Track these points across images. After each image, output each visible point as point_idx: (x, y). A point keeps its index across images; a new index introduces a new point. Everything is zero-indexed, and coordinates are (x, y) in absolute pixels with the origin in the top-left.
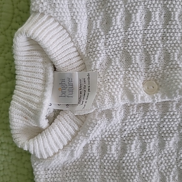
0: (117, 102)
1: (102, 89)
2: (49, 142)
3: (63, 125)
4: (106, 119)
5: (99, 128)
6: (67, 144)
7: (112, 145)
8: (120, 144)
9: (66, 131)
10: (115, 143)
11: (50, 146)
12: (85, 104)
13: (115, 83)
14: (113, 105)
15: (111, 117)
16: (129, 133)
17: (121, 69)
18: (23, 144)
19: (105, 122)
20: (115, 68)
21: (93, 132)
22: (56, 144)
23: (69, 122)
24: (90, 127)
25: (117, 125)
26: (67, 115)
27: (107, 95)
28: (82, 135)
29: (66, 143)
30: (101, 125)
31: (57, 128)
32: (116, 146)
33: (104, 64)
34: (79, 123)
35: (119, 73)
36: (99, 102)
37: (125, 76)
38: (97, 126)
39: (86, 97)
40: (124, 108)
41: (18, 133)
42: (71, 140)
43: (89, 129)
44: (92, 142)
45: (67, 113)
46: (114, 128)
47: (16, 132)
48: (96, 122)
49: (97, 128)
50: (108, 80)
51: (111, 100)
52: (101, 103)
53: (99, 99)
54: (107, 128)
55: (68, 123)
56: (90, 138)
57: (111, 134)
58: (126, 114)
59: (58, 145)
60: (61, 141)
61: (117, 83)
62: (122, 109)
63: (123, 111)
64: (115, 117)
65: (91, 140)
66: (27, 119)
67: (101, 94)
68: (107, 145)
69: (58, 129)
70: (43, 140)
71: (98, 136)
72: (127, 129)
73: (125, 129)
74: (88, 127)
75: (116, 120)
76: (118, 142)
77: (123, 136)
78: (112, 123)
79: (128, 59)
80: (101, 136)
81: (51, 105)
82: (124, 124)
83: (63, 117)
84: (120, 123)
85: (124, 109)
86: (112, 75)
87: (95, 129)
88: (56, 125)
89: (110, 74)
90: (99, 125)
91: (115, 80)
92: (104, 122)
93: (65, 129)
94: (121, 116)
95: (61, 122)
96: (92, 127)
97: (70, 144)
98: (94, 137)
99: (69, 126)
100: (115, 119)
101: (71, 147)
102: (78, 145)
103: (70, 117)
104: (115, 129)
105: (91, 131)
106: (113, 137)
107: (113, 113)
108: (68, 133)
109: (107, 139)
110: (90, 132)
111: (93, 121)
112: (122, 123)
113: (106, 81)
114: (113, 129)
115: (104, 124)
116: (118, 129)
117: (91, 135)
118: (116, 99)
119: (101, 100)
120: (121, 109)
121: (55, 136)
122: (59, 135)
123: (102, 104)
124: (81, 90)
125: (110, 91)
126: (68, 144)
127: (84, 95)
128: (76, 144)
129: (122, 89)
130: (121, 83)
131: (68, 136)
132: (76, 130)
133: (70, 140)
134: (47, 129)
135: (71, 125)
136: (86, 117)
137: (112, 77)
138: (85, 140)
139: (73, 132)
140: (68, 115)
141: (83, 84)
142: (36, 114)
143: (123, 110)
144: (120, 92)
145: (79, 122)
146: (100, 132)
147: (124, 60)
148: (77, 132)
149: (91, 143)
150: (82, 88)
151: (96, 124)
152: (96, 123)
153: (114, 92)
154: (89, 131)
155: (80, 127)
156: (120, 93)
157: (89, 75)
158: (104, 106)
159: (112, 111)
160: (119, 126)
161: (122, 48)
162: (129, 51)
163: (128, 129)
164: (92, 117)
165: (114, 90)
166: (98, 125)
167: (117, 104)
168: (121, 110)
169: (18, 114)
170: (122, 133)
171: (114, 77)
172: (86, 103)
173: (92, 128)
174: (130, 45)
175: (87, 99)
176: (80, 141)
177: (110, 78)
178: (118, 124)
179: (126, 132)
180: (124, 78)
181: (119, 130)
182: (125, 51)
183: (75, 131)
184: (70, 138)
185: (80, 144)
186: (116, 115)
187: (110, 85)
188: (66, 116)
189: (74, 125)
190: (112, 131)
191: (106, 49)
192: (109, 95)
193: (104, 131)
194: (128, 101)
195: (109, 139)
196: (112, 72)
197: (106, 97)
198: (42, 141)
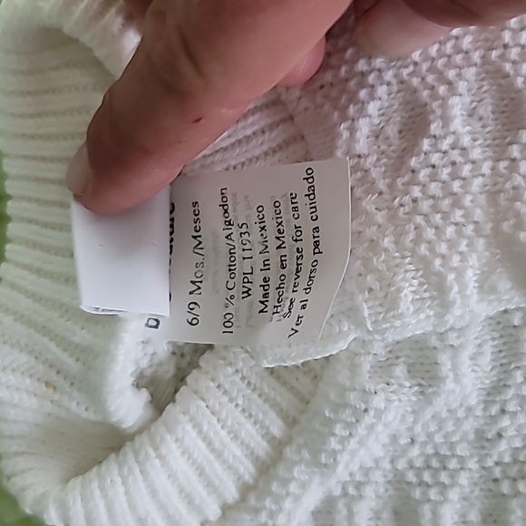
0: (459, 301)
1: (387, 242)
2: (154, 493)
3: (213, 413)
4: (407, 384)
5: (380, 428)
6: (237, 496)
7: (442, 503)
8: (477, 498)
9: (228, 440)
10: (454, 495)
11: (162, 507)
12: (302, 313)
13: (446, 216)
14: (440, 316)
15: (432, 378)
16: (517, 449)
17: (476, 154)
18: (41, 500)
19: (404, 398)
20: (445, 145)
21: (353, 443)
22: (190, 500)
23: (240, 403)
24: (338, 426)
25: (461, 414)
26: (230, 370)
27: (411, 267)
28: (301, 461)
29: (232, 494)
30: (390, 416)
31: (189, 427)
32: (458, 506)
33: (392, 131)
34: (284, 407)
35: (466, 170)
36: (370, 304)
37: (495, 185)
38: (369, 419)
39: (303, 281)
40: (496, 335)
41: (23, 453)
42: (256, 481)
43: (333, 434)
44: (351, 491)
45: (232, 360)
46: (450, 427)
47: (14, 449)
48: (366, 402)
49: (371, 427)
50: (415, 201)
51: (427, 295)
52: (381, 305)
53: (370, 290)
54: (418, 429)
55: (237, 405)
56: (342, 472)
57: (437, 454)
58: (504, 361)
59: (197, 502)
60: (209, 485)
61: (458, 215)
62: (486, 341)
63: (488, 350)
64: (451, 375)
65: (348, 479)
66: (55, 388)
67: (382, 267)
68: (419, 502)
69: (193, 434)
70: (124, 483)
71: (377, 461)
72: (511, 432)
73: (502, 429)
74: (329, 423)
75: (458, 390)
76: (468, 490)
77: (490, 463)
78: (439, 405)
79: (506, 105)
80: (392, 462)
81: (156, 327)
82: (494, 410)
83: (213, 380)
84: (478, 403)
85: (493, 339)
86: (433, 178)
87: (361, 430)
88: (184, 414)
89: (423, 174)
90: (379, 414)
91: (447, 202)
92: (400, 401)
93: (223, 433)
94: (481, 374)
95: (203, 400)
96: (349, 425)
97: (252, 501)
98: (361, 467)
99: (242, 419)
100: (450, 385)
101: (256, 511)
102: (288, 504)
103: (243, 378)
104: (454, 432)
105: (343, 440)
106: (445, 468)
107: (445, 359)
108: (238, 452)
109: (419, 475)
110: (338, 447)
111: (352, 397)
112: (487, 404)
113: (402, 205)
114: (443, 432)
115: (401, 411)
116: (466, 433)
117: (344, 458)
118: (456, 289)
119: (381, 295)
120: (478, 341)
121: (180, 464)
122: (199, 460)
123: (388, 311)
124: (283, 252)
125: (423, 249)
126: (243, 498)
127: (298, 272)
128: (278, 500)
129: (481, 243)
130: (478, 214)
131: (241, 462)
132: (274, 438)
133: (251, 481)
134: (144, 436)
135: (250, 416)
136: (316, 377)
137: (434, 188)
138: (317, 479)
139: (262, 447)
140: (237, 371)
141: (288, 222)
142: (90, 368)
143: (491, 343)
144: (474, 256)
145: (284, 398)
146: (384, 446)
147: (486, 110)
148: (278, 446)
149: (345, 494)
150: (288, 239)
151: (366, 410)
152: (363, 406)
153: (443, 257)
154: (333, 444)
155: (291, 422)
156: (473, 260)
157: (309, 177)
158: (398, 323)
159: (435, 348)
160: (471, 419)
161: (476, 56)
162: (508, 67)
163: (513, 428)
164: (343, 377)
165: (443, 248)
166: (372, 413)
167: (457, 311)
168: (480, 345)
169: (14, 366)
170: (483, 448)
171: (442, 188)
172: (304, 307)
173: (345, 428)
174: (511, 44)
175: (308, 289)
176: (293, 487)
177: (423, 192)
178: (469, 409)
179: (503, 446)
180: (487, 191)
181: (472, 437)
182: (488, 67)
183: (271, 439)
184: (247, 470)
185: (297, 499)
186: (455, 368)
187: (423, 223)
188: (226, 375)
189: (265, 413)
190: (438, 439)
191: (399, 63)
192: (417, 270)
193: (404, 441)
194: (512, 298)
195: (427, 477)
196: (434, 166)
197: (404, 280)
198: (121, 490)
